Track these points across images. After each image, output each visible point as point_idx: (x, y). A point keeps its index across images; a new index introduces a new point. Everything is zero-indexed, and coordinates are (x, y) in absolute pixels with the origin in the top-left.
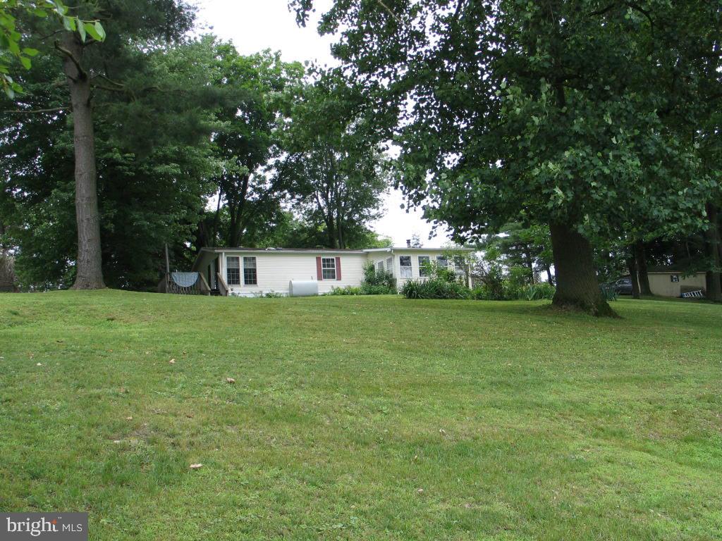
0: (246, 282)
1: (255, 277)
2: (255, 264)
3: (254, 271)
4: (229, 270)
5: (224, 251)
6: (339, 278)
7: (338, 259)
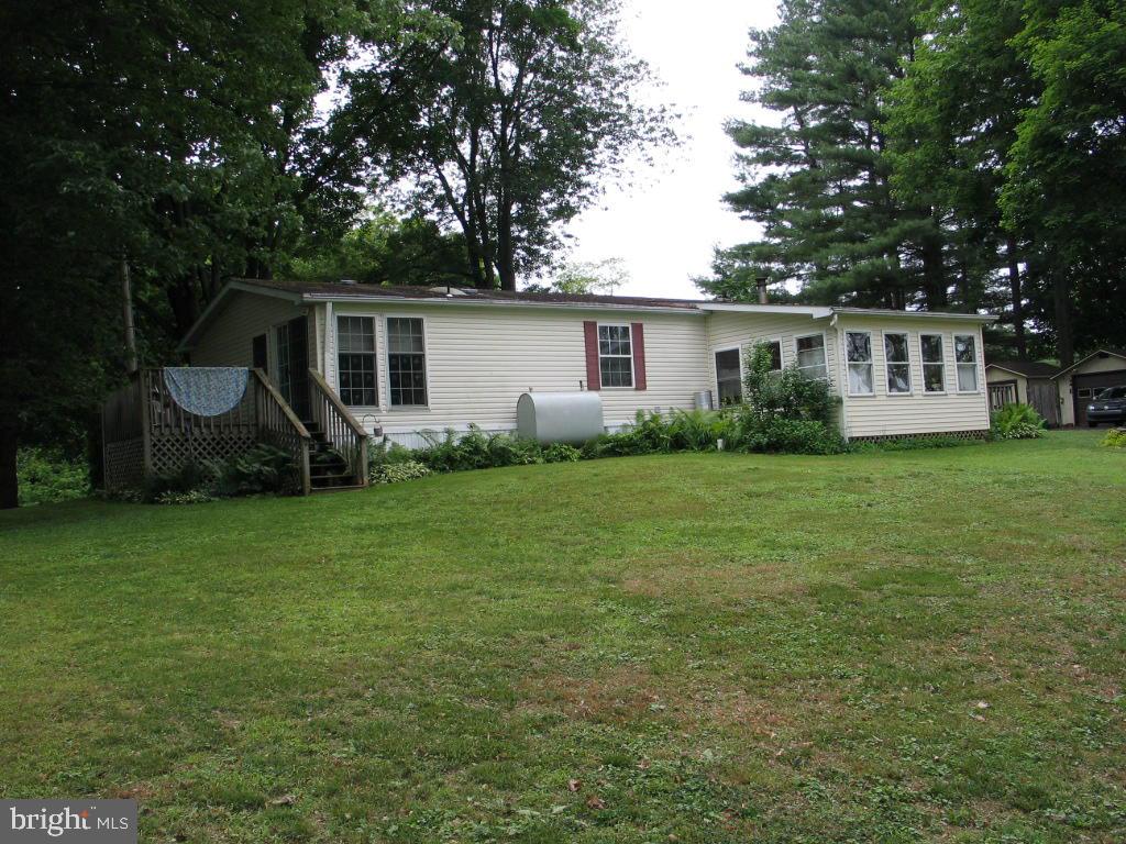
0: (395, 401)
1: (421, 381)
2: (419, 343)
3: (418, 362)
4: (343, 360)
5: (330, 299)
6: (642, 386)
7: (638, 329)
